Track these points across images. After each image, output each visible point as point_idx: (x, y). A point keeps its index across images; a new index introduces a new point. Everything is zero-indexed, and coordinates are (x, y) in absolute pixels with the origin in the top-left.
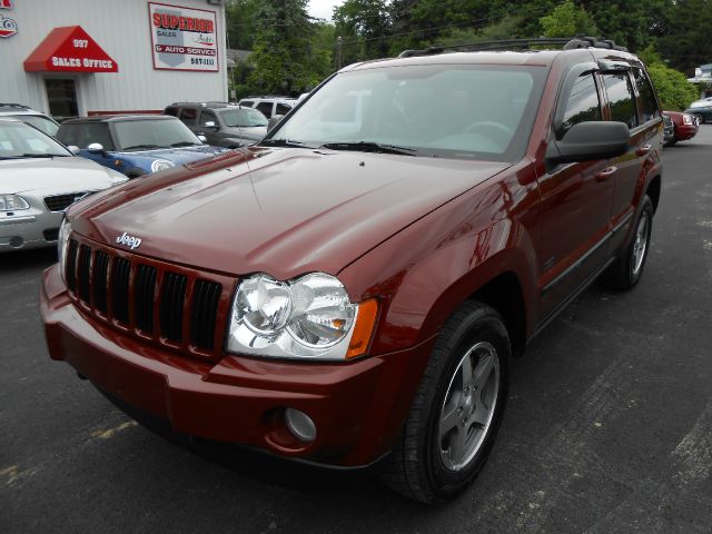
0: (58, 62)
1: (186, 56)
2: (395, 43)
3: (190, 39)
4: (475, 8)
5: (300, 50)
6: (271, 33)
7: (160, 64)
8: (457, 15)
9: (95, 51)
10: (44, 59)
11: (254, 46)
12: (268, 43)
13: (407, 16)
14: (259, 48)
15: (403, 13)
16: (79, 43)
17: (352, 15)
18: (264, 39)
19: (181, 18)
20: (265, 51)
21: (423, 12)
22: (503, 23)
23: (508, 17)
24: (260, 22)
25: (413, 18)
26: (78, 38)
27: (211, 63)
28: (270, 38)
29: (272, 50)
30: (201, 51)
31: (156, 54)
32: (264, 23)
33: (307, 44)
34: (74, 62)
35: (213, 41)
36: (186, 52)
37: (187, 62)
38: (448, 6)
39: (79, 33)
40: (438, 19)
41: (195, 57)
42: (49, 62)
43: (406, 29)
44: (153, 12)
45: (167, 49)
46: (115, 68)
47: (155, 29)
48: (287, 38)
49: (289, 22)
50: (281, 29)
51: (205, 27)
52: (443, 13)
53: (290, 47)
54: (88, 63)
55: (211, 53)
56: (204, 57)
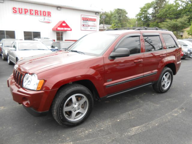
0: (59, 29)
1: (89, 27)
2: (152, 23)
3: (90, 23)
4: (176, 14)
5: (124, 25)
6: (117, 21)
7: (82, 29)
8: (170, 16)
9: (67, 26)
10: (56, 28)
11: (112, 24)
12: (115, 23)
13: (156, 16)
14: (113, 25)
15: (154, 15)
16: (64, 24)
17: (140, 16)
18: (115, 22)
19: (89, 18)
20: (115, 25)
21: (160, 15)
22: (183, 18)
23: (185, 16)
24: (114, 18)
25: (157, 17)
26: (64, 23)
27: (95, 29)
28: (116, 22)
29: (116, 25)
30: (93, 26)
31: (82, 27)
32: (115, 18)
33: (126, 24)
34: (62, 29)
35: (96, 24)
36: (89, 26)
37: (89, 28)
38: (168, 13)
39: (64, 22)
40: (164, 17)
41: (91, 27)
42: (57, 29)
43: (155, 19)
44: (82, 17)
45: (85, 25)
46: (71, 30)
47: (82, 21)
48: (121, 22)
49: (121, 18)
50: (120, 20)
51: (94, 20)
52: (166, 15)
53: (121, 25)
54: (65, 29)
55: (95, 26)
56: (93, 27)
